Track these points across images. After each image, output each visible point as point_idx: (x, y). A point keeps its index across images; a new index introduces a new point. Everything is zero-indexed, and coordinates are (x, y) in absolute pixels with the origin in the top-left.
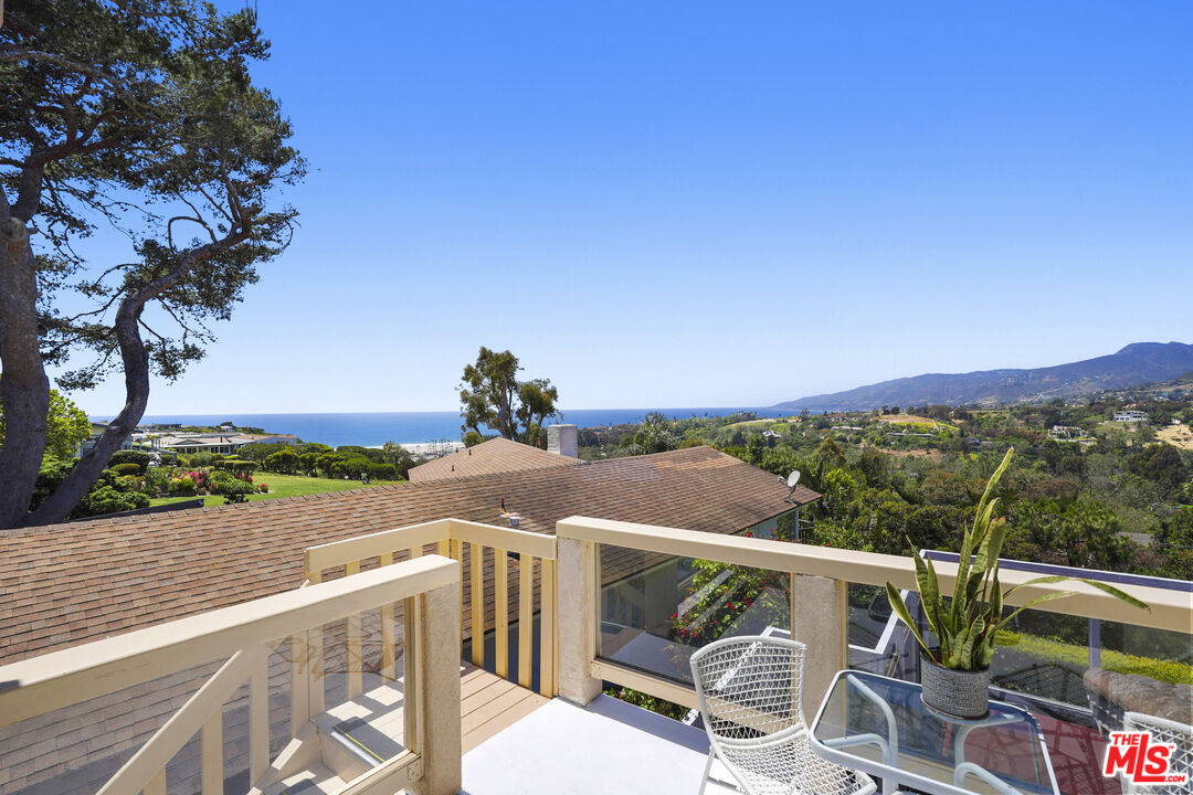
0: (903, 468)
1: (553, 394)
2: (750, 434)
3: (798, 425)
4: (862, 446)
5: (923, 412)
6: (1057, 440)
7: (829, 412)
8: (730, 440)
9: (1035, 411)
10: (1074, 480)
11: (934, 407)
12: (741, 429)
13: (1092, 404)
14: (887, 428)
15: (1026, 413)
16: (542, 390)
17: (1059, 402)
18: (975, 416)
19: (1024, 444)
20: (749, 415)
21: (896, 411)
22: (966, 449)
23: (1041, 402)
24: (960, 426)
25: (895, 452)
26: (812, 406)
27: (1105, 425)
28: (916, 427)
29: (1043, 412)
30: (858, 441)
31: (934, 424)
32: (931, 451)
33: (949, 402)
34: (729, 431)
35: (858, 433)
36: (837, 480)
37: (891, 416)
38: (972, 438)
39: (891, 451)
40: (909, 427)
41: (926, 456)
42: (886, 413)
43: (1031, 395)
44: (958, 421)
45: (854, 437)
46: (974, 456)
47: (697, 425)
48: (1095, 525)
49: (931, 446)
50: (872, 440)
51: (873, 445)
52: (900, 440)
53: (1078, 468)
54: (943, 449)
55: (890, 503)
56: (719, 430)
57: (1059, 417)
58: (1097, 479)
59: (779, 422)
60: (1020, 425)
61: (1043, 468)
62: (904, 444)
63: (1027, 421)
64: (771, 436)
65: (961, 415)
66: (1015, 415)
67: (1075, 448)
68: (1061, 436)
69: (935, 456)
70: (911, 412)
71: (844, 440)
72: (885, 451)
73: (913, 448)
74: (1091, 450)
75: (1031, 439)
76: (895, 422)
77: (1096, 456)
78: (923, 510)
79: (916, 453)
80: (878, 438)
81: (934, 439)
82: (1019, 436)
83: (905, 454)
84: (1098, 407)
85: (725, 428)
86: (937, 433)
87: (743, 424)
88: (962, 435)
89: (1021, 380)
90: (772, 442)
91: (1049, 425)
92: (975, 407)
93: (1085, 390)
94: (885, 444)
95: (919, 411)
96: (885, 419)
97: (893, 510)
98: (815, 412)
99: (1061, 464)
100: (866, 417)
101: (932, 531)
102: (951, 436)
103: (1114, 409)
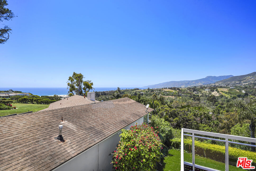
0: (167, 99)
1: (92, 84)
2: (138, 93)
3: (147, 91)
4: (160, 95)
5: (171, 88)
6: (195, 94)
7: (153, 88)
8: (134, 94)
9: (191, 88)
10: (198, 102)
11: (173, 88)
12: (136, 92)
13: (201, 87)
14: (165, 92)
15: (189, 89)
16: (89, 83)
17: (195, 87)
18: (181, 89)
19: (189, 95)
20: (138, 89)
21: (166, 88)
22: (179, 96)
23: (192, 87)
24: (178, 91)
25: (166, 97)
26: (150, 87)
27: (203, 91)
28: (170, 92)
29: (193, 89)
30: (159, 94)
31: (173, 91)
32: (173, 96)
33: (176, 87)
34: (134, 92)
35: (159, 92)
36: (156, 103)
37: (165, 89)
38: (180, 94)
39: (165, 96)
40: (169, 91)
41: (172, 97)
42: (164, 89)
43: (190, 85)
44: (178, 90)
45: (158, 93)
46: (180, 97)
47: (127, 91)
48: (206, 112)
49: (173, 95)
50: (162, 94)
51: (162, 95)
52: (167, 94)
53: (199, 100)
54: (175, 96)
55: (167, 108)
56: (132, 92)
57: (195, 90)
58: (202, 102)
59: (144, 90)
60: (188, 91)
61: (193, 100)
62: (168, 95)
63: (190, 90)
64: (142, 93)
65: (178, 89)
66: (188, 89)
67: (198, 96)
68: (196, 93)
69: (173, 97)
70: (169, 88)
71: (156, 94)
72: (164, 96)
73: (169, 96)
74: (201, 96)
75: (190, 94)
76: (166, 90)
77: (202, 97)
78: (173, 110)
79: (170, 97)
80: (163, 94)
81: (173, 94)
82: (189, 93)
83: (168, 97)
84: (202, 88)
85: (133, 91)
86: (174, 93)
87: (137, 90)
88: (178, 93)
89: (189, 82)
90: (142, 94)
91: (194, 91)
92: (181, 88)
93: (200, 85)
94: (164, 95)
95: (170, 88)
96: (164, 90)
97: (167, 110)
98: (151, 88)
99: (196, 99)
100: (161, 89)
101: (175, 114)
102: (176, 93)
103: (205, 88)
